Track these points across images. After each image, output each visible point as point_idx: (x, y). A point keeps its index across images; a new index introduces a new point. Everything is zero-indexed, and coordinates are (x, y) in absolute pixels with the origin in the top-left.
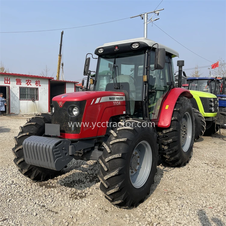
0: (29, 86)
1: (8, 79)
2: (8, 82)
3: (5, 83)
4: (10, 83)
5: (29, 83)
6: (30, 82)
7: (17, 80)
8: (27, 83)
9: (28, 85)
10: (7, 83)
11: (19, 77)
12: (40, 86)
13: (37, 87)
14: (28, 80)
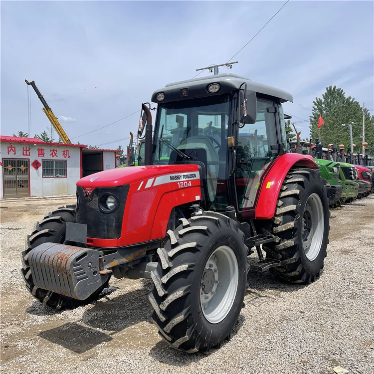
0: (55, 158)
1: (28, 149)
2: (28, 154)
3: (24, 155)
4: (29, 155)
5: (54, 154)
6: (56, 152)
7: (38, 150)
8: (52, 154)
9: (53, 156)
10: (26, 155)
11: (41, 145)
12: (69, 157)
13: (65, 159)
14: (54, 150)
